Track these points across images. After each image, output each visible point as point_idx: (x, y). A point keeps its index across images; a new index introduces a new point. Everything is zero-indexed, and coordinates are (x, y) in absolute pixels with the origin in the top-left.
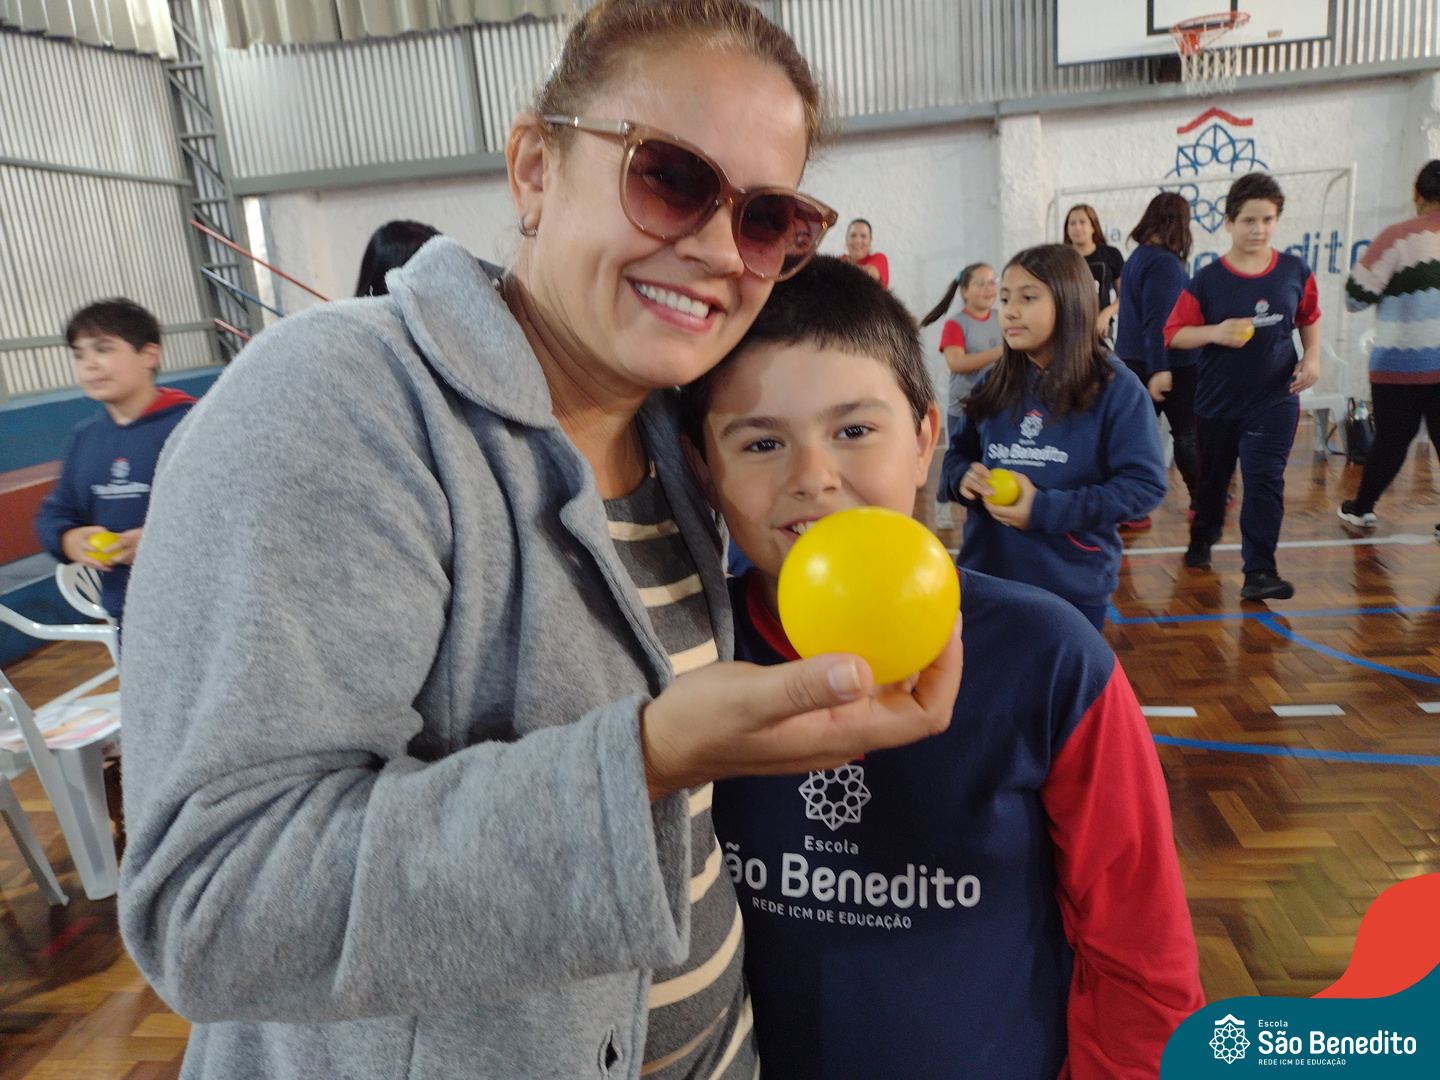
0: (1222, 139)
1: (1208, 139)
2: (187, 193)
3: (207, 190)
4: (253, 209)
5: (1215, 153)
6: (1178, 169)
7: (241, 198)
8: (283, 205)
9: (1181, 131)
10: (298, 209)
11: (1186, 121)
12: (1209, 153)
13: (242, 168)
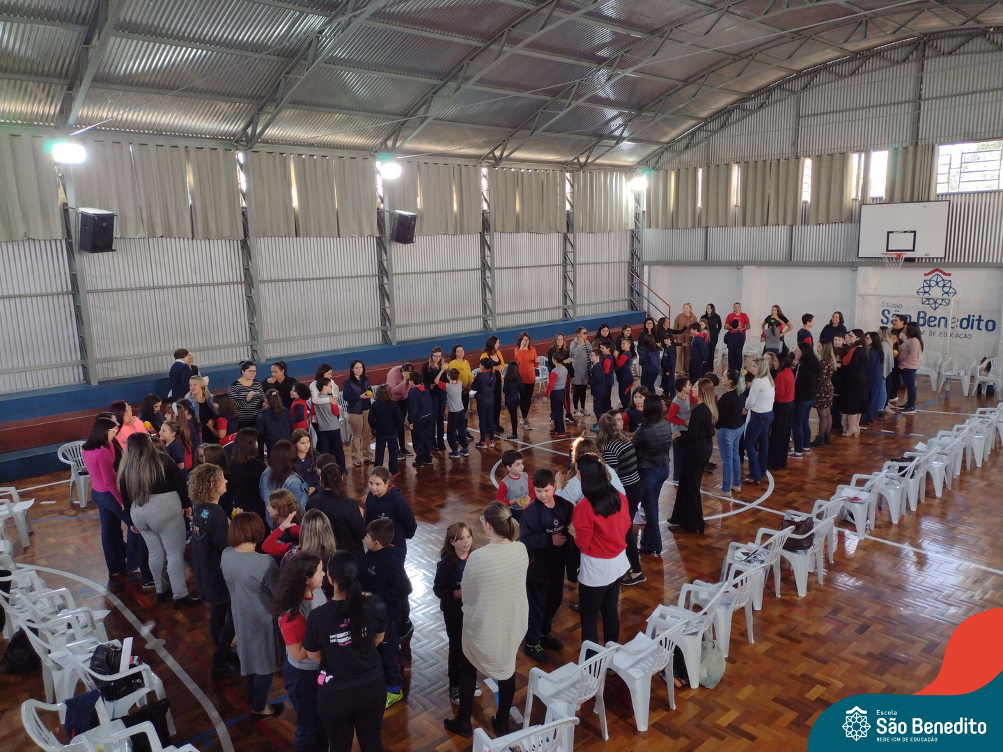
0: (939, 279)
1: (935, 278)
2: (631, 264)
3: (636, 262)
4: (646, 268)
5: (937, 283)
6: (924, 287)
7: (643, 266)
8: (654, 268)
9: (925, 275)
10: (658, 269)
11: (927, 272)
12: (935, 283)
13: (645, 258)
